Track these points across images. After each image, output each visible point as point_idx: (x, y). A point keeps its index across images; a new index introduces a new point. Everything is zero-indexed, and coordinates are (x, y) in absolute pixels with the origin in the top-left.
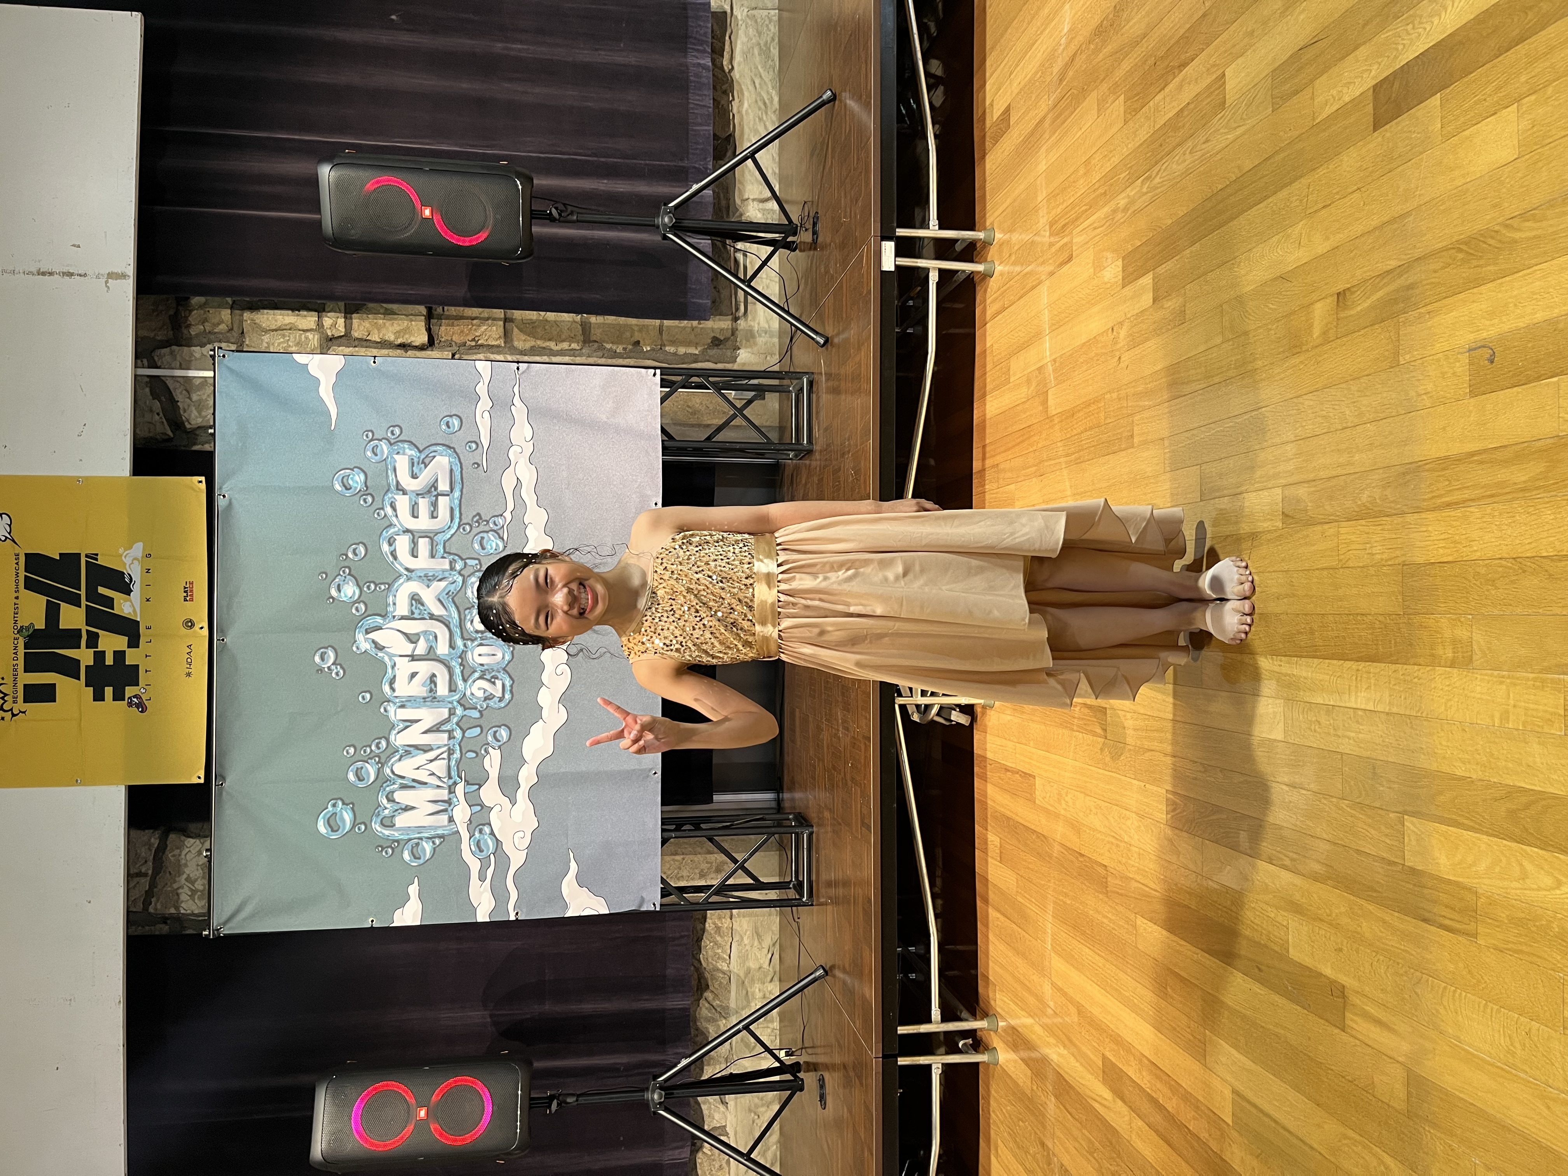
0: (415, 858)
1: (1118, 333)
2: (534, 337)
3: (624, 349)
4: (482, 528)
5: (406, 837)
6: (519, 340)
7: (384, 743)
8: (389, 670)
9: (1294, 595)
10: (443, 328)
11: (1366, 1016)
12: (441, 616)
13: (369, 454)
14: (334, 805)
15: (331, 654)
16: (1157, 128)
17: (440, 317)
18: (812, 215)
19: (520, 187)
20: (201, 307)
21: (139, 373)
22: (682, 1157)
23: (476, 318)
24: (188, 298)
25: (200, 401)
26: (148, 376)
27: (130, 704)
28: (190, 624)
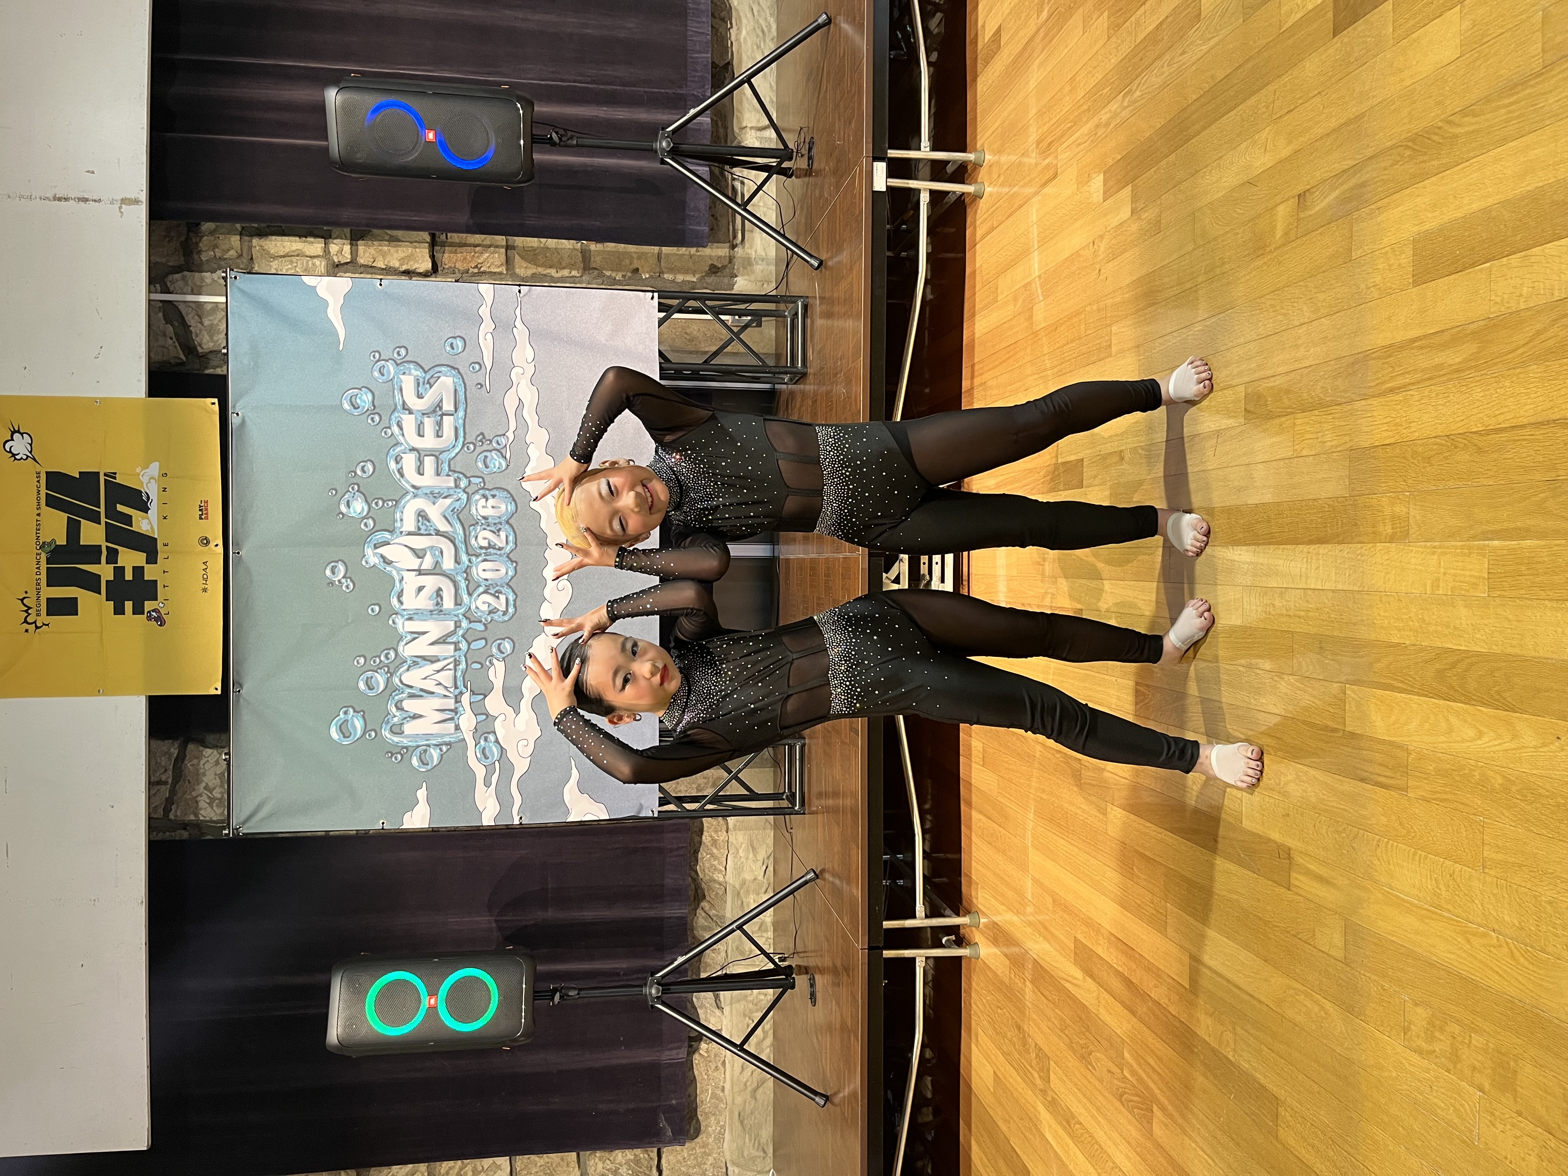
0: (424, 764)
1: (1099, 247)
2: (535, 264)
3: (624, 276)
4: (485, 447)
5: (415, 744)
6: (521, 267)
7: (392, 654)
8: (397, 584)
10: (446, 255)
11: (1308, 873)
12: (446, 532)
13: (376, 374)
14: (346, 713)
15: (341, 568)
16: (1138, 42)
17: (443, 244)
18: (807, 140)
19: (521, 112)
20: (212, 233)
21: (152, 298)
22: (680, 1056)
23: (478, 245)
24: (199, 224)
25: (211, 325)
26: (161, 301)
27: (149, 618)
28: (205, 541)
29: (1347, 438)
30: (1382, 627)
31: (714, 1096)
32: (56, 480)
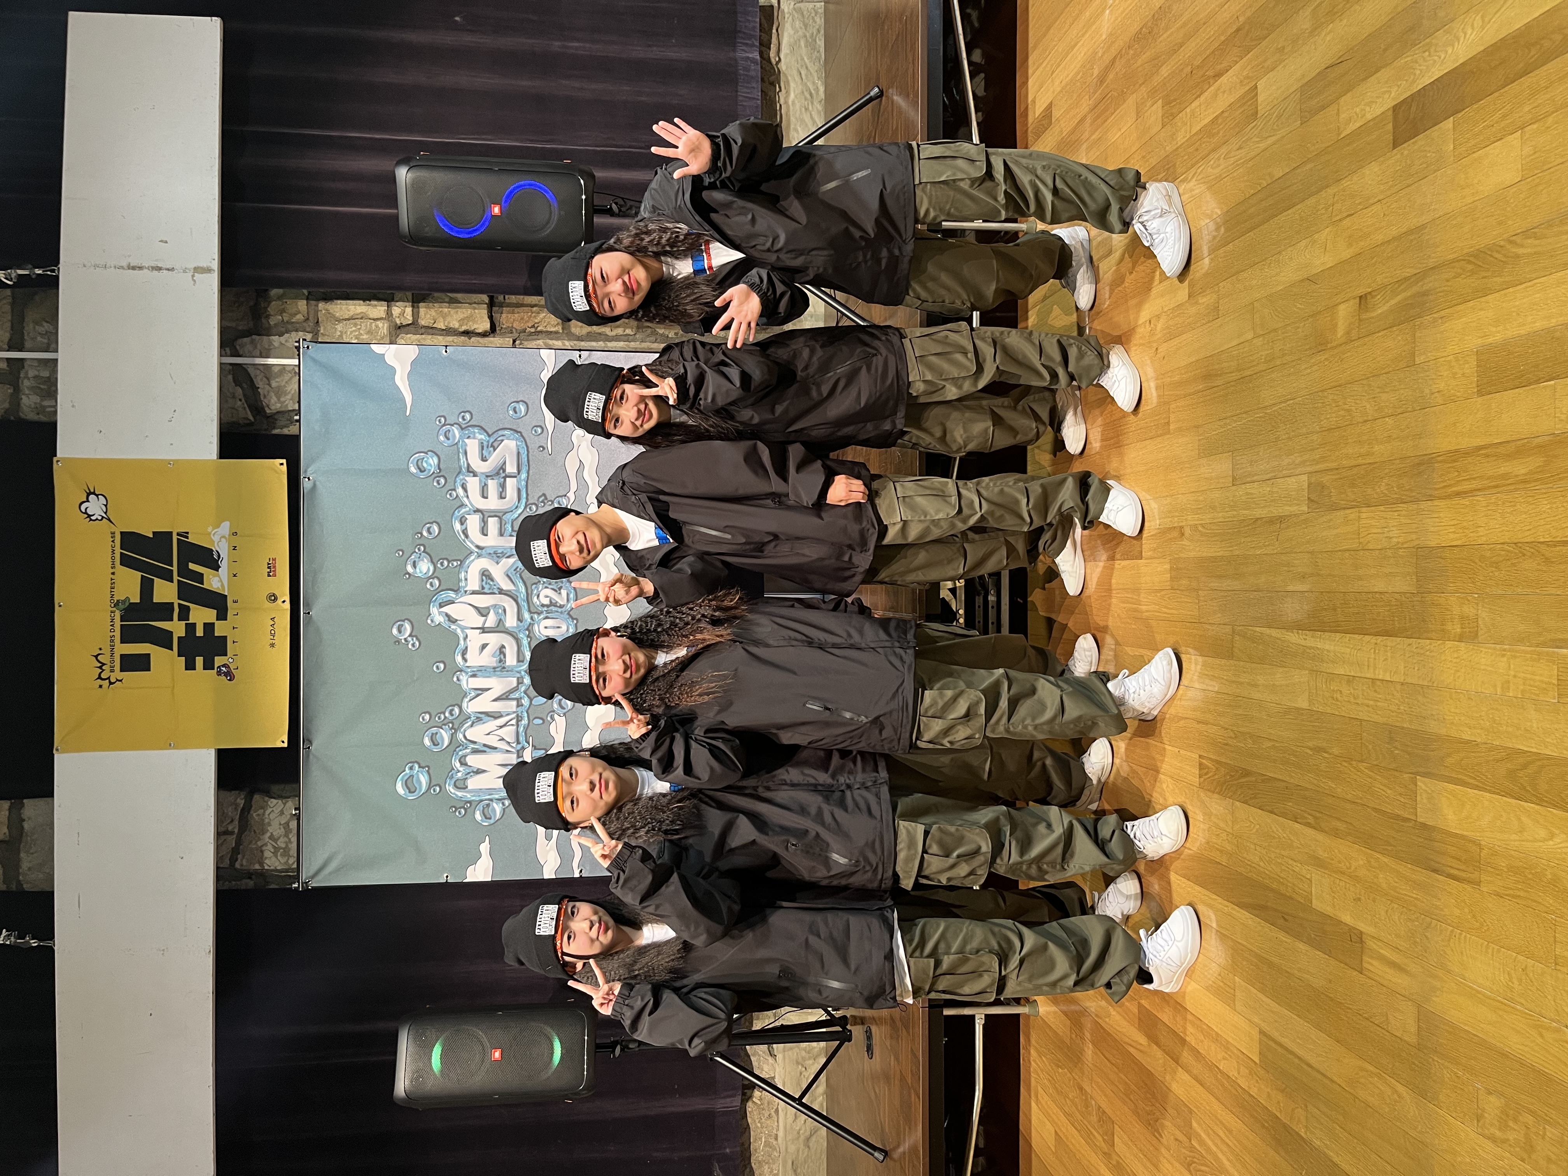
0: (486, 818)
1: (1156, 326)
5: (478, 799)
7: (457, 711)
8: (462, 642)
9: (1319, 575)
10: (504, 316)
11: (1381, 958)
12: (509, 591)
13: (442, 438)
14: (411, 768)
15: (408, 627)
16: (1193, 132)
17: (501, 305)
19: (583, 185)
20: (280, 298)
21: (223, 361)
22: (734, 1104)
23: (535, 306)
24: (267, 290)
25: (279, 387)
26: (231, 364)
27: (219, 673)
28: (273, 598)
29: (1414, 536)
30: (1452, 723)
31: (767, 1144)
32: (130, 540)
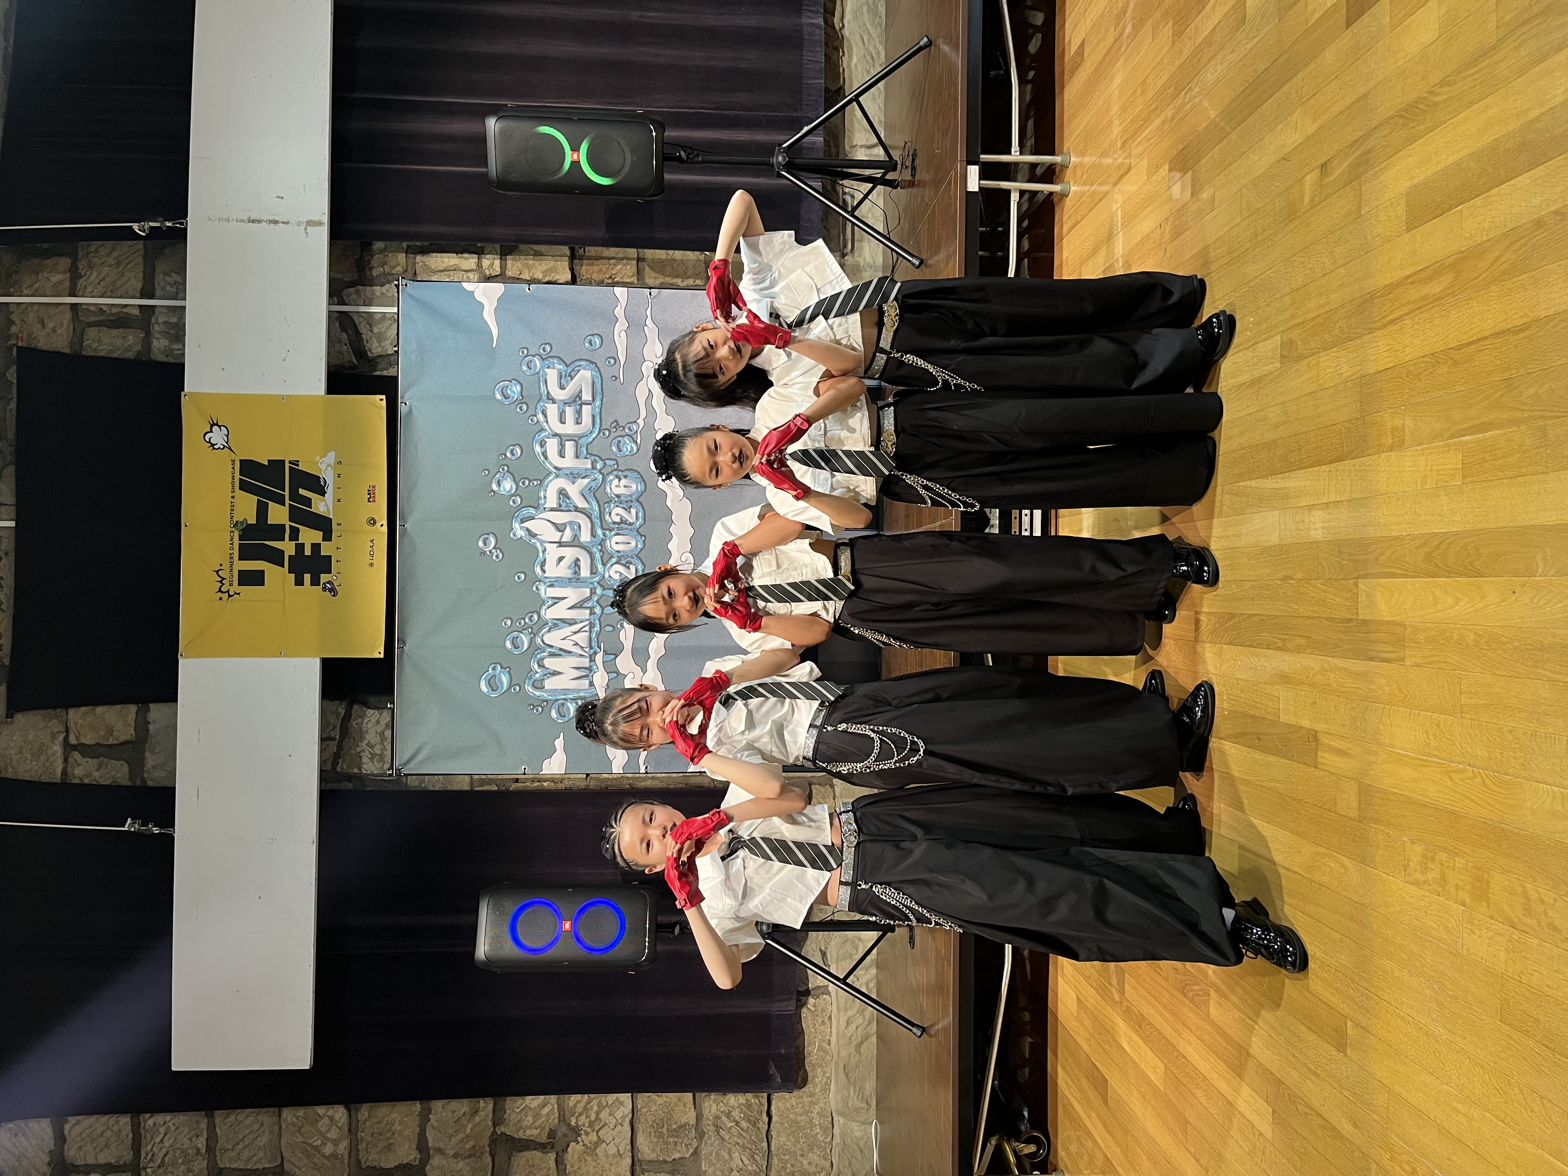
0: (561, 716)
1: (1165, 229)
2: (663, 275)
4: (619, 433)
5: (554, 698)
6: (650, 277)
7: (536, 617)
8: (541, 555)
9: (1288, 421)
10: (584, 268)
11: (1332, 750)
12: (584, 509)
13: (524, 368)
14: (494, 669)
15: (492, 540)
16: (1197, 44)
17: (581, 258)
18: (911, 153)
19: (654, 134)
20: (382, 251)
21: (331, 309)
22: (789, 1008)
23: (613, 258)
24: (370, 244)
25: (380, 333)
26: (338, 312)
27: (324, 589)
28: (373, 522)
29: (1358, 368)
30: (1385, 525)
31: (821, 1048)
32: (248, 467)
